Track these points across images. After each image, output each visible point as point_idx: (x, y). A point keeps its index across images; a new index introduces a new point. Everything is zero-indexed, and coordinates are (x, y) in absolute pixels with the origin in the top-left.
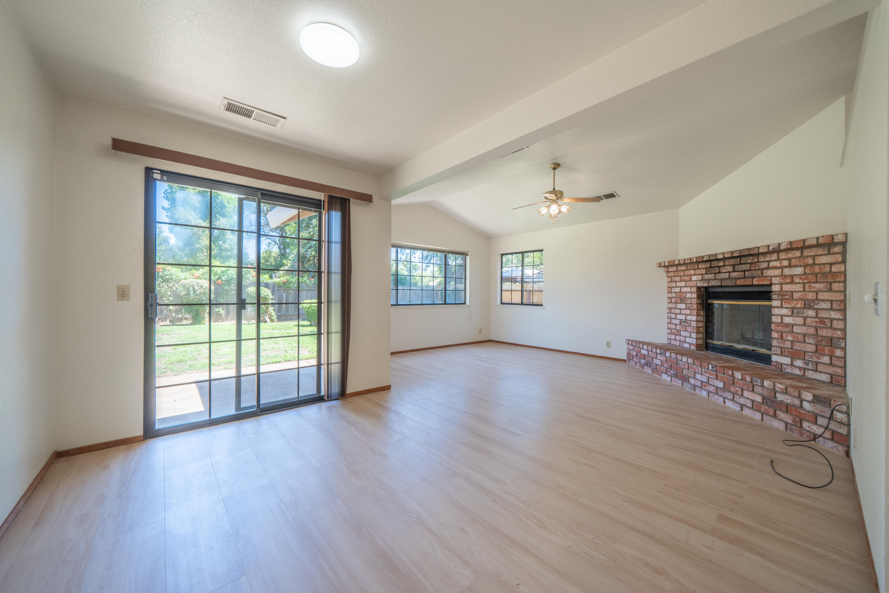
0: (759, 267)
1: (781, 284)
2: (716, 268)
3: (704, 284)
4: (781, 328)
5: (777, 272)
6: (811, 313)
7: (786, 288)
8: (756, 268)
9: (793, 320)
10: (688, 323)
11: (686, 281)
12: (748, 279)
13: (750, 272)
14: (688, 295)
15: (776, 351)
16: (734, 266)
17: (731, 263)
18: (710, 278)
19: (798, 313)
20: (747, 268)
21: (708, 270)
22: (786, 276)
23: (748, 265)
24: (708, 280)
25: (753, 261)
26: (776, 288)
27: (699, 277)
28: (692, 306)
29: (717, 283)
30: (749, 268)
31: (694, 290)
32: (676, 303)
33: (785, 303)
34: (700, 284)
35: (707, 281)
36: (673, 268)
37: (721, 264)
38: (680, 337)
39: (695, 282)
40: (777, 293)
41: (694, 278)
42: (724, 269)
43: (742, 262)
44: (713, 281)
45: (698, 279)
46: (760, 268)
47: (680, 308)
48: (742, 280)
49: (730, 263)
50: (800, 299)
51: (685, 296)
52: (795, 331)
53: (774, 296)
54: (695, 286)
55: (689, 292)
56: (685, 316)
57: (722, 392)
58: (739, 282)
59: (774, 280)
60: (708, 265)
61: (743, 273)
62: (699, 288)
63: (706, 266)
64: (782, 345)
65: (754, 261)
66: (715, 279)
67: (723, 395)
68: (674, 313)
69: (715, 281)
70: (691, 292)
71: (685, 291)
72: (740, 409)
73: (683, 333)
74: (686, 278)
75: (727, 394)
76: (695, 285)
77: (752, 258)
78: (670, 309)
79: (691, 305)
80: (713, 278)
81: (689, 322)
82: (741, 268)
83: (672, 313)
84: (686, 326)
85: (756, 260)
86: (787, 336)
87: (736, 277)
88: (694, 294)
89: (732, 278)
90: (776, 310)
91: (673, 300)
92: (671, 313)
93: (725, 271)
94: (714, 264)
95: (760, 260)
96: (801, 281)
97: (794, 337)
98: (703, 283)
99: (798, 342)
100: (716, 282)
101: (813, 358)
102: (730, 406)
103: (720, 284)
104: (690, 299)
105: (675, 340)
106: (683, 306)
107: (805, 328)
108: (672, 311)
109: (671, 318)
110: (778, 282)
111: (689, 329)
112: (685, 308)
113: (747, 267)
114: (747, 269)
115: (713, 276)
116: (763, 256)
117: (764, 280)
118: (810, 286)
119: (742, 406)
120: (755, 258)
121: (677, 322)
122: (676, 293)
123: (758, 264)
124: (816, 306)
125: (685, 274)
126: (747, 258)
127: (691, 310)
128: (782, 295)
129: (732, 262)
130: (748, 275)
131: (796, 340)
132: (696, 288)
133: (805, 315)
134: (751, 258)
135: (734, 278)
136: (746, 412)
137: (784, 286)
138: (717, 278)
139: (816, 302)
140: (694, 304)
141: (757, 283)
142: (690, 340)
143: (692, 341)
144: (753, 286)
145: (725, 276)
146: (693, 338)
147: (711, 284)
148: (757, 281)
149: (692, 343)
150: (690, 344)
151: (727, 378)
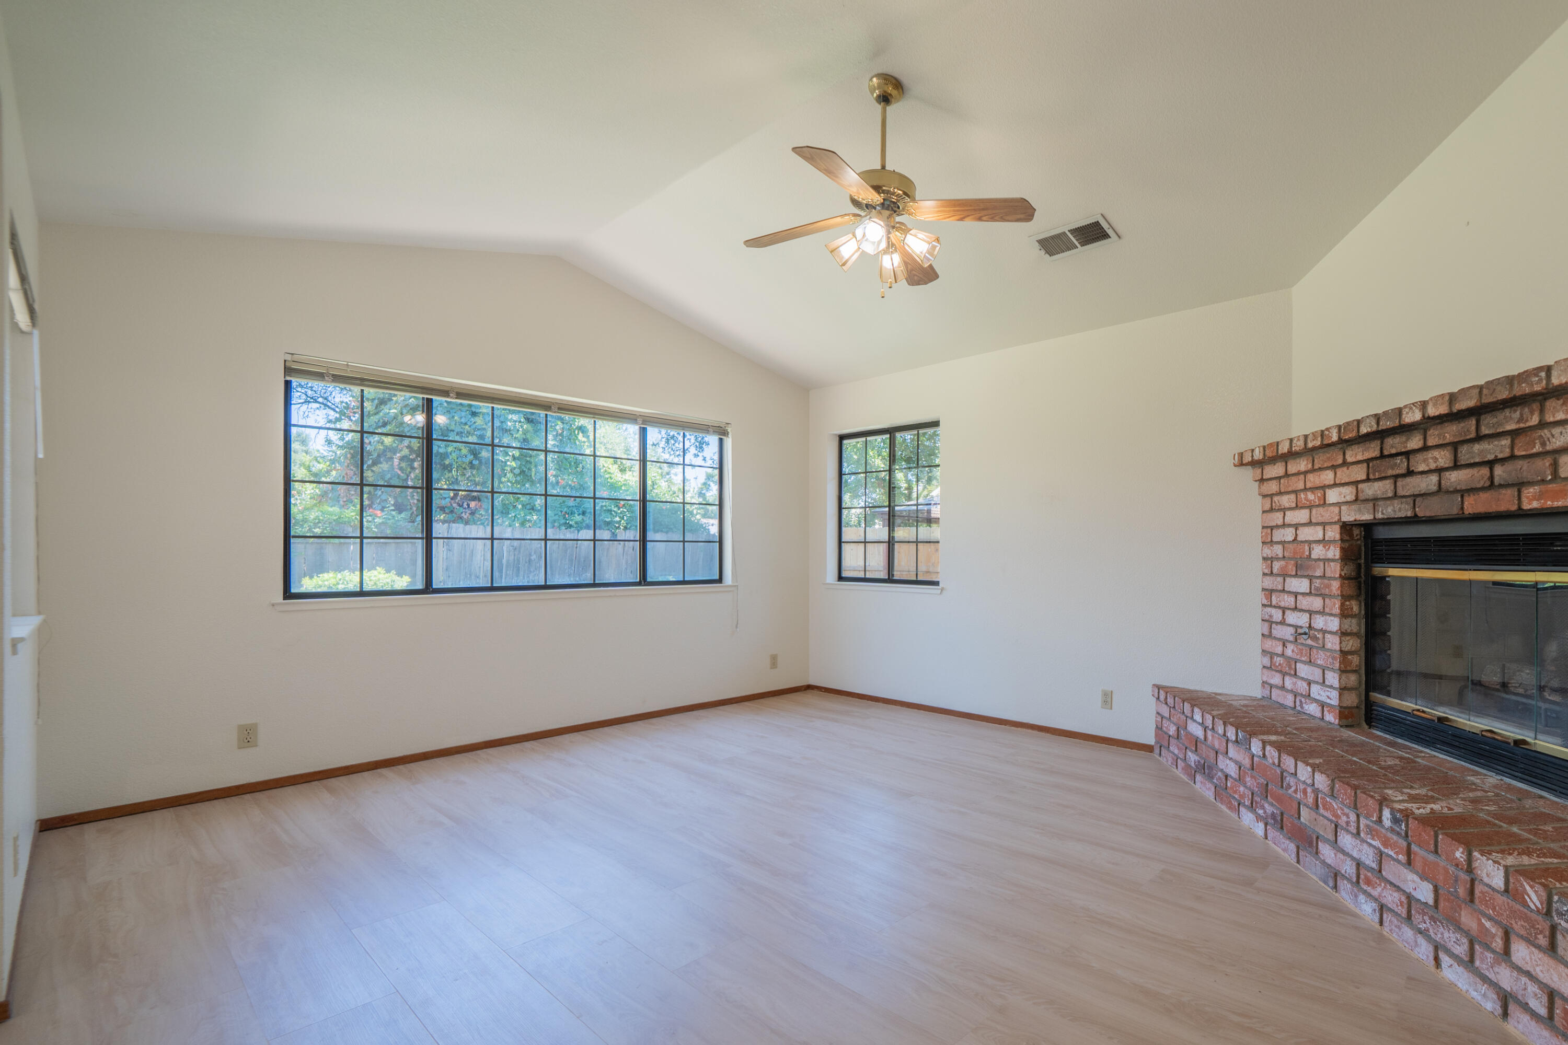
0: (1543, 444)
2: (1398, 459)
3: (1363, 514)
8: (1534, 451)
10: (1315, 639)
11: (1310, 507)
12: (1503, 491)
13: (1509, 466)
14: (1318, 551)
16: (1455, 446)
17: (1449, 438)
18: (1379, 494)
20: (1501, 452)
21: (1374, 468)
23: (1506, 442)
24: (1375, 500)
25: (1522, 425)
27: (1348, 493)
28: (1328, 586)
29: (1400, 510)
30: (1507, 453)
31: (1334, 533)
32: (1284, 575)
34: (1349, 516)
35: (1371, 504)
36: (1276, 467)
37: (1415, 442)
38: (1294, 680)
39: (1336, 510)
41: (1333, 496)
42: (1425, 460)
43: (1485, 431)
44: (1388, 502)
45: (1344, 500)
46: (1549, 448)
47: (1294, 590)
48: (1484, 496)
49: (1444, 437)
51: (1308, 553)
54: (1335, 523)
55: (1318, 542)
56: (1308, 615)
57: (1426, 918)
58: (1472, 505)
60: (1372, 451)
61: (1485, 471)
62: (1346, 528)
63: (1368, 455)
65: (1528, 424)
66: (1395, 496)
67: (1431, 933)
68: (1279, 607)
69: (1396, 501)
70: (1323, 541)
71: (1307, 538)
72: (1499, 1011)
73: (1303, 670)
74: (1311, 496)
75: (1446, 935)
76: (1336, 519)
77: (1521, 415)
78: (1269, 592)
79: (1326, 581)
80: (1390, 494)
81: (1320, 636)
82: (1481, 452)
83: (1275, 607)
84: (1311, 648)
85: (1535, 420)
87: (1464, 488)
88: (1332, 547)
89: (1448, 492)
91: (1277, 566)
92: (1271, 606)
93: (1426, 469)
94: (1392, 447)
95: (1552, 419)
98: (1360, 510)
100: (1397, 508)
102: (1460, 985)
103: (1409, 514)
104: (1321, 564)
105: (1283, 688)
106: (1302, 585)
108: (1275, 600)
109: (1269, 622)
111: (1321, 658)
112: (1308, 591)
113: (1501, 447)
114: (1500, 456)
115: (1388, 486)
116: (1561, 402)
117: (1560, 494)
119: (1506, 1000)
120: (1532, 413)
121: (1288, 633)
122: (1283, 543)
123: (1540, 433)
125: (1309, 485)
126: (1500, 416)
127: (1323, 596)
129: (1451, 432)
130: (1505, 475)
132: (1337, 528)
134: (1517, 415)
135: (1456, 491)
136: (1520, 1027)
138: (1400, 492)
140: (1334, 579)
141: (1535, 504)
142: (1322, 693)
143: (1328, 697)
144: (1521, 514)
145: (1428, 485)
146: (1331, 687)
147: (1383, 514)
148: (1534, 498)
149: (1328, 701)
150: (1323, 705)
151: (1447, 871)
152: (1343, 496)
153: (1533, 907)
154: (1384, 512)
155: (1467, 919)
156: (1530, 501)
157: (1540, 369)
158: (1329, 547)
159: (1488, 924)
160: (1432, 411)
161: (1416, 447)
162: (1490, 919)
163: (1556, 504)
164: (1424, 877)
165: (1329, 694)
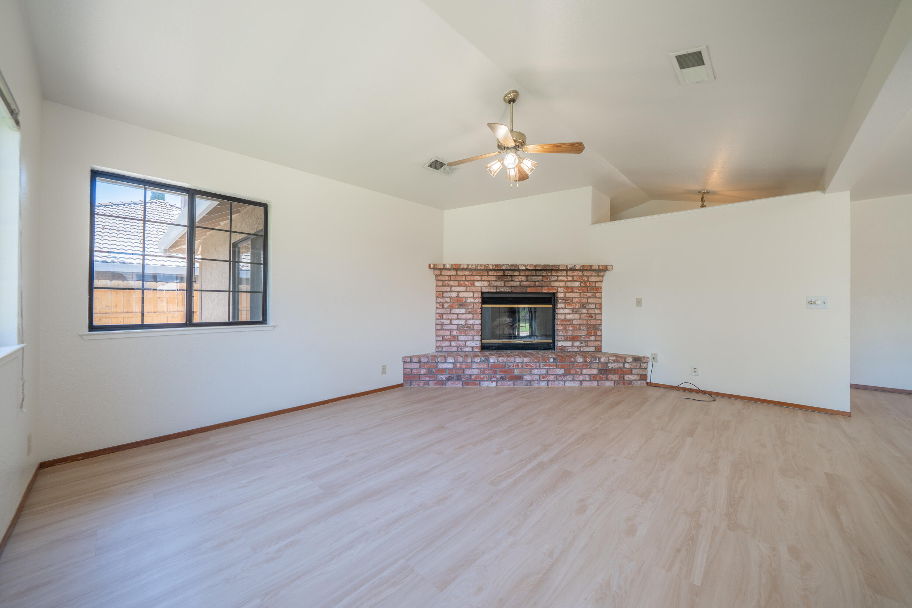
0: (550, 279)
1: (565, 292)
2: (508, 277)
3: (492, 290)
4: (564, 322)
5: (562, 284)
6: (584, 311)
7: (569, 295)
8: (548, 280)
9: (573, 316)
10: (469, 327)
11: (466, 286)
12: (537, 288)
13: (540, 283)
14: (470, 300)
15: (561, 338)
16: (527, 276)
17: (527, 274)
18: (499, 285)
19: (576, 311)
20: (540, 279)
21: (499, 278)
22: (568, 288)
23: (541, 277)
24: (497, 287)
25: (547, 275)
26: (560, 295)
27: (486, 284)
28: (475, 311)
29: (506, 290)
30: (541, 280)
31: (479, 295)
32: (451, 307)
33: (568, 305)
34: (484, 290)
35: (495, 288)
37: (516, 273)
38: (457, 342)
39: (480, 288)
40: (562, 299)
41: (477, 284)
42: (518, 278)
43: (537, 274)
44: (502, 287)
45: (483, 285)
46: (551, 280)
47: (457, 313)
48: (533, 288)
49: (526, 274)
50: (577, 303)
51: (465, 301)
52: (574, 323)
53: (560, 301)
54: (479, 292)
55: (471, 297)
56: (465, 320)
57: (562, 377)
58: (529, 290)
59: (560, 290)
60: (501, 273)
61: (534, 283)
62: (482, 293)
63: (498, 274)
64: (565, 334)
65: (548, 275)
67: (563, 379)
68: (448, 319)
69: (505, 287)
70: (473, 297)
71: (464, 296)
72: (580, 384)
73: (461, 338)
74: (466, 283)
75: (567, 377)
76: (480, 290)
77: (547, 273)
78: (441, 315)
79: (474, 309)
80: (503, 285)
81: (471, 326)
82: (534, 279)
83: (445, 319)
84: (466, 330)
85: (550, 274)
86: (569, 327)
87: (527, 286)
88: (477, 299)
89: (522, 286)
90: (561, 310)
91: (446, 305)
92: (443, 319)
93: (518, 280)
94: (508, 273)
95: (553, 275)
96: (578, 291)
97: (574, 327)
98: (490, 289)
99: (576, 330)
101: (585, 339)
102: (571, 385)
103: (510, 291)
104: (472, 304)
105: (450, 346)
106: (463, 311)
107: (581, 321)
108: (444, 317)
109: (442, 325)
110: (562, 291)
111: (472, 333)
112: (465, 312)
113: (540, 278)
114: (539, 280)
115: (502, 283)
116: (555, 272)
117: (552, 289)
118: (584, 294)
119: (581, 381)
120: (549, 273)
121: (454, 327)
122: (450, 297)
123: (550, 277)
124: (587, 307)
125: (468, 279)
126: (541, 272)
127: (473, 314)
128: (566, 300)
129: (528, 273)
130: (539, 284)
131: (575, 329)
132: (480, 293)
133: (580, 313)
134: (546, 272)
135: (525, 286)
136: (585, 385)
137: (567, 294)
138: (507, 285)
139: (587, 304)
140: (478, 308)
141: (546, 291)
142: (473, 343)
143: (476, 344)
144: (542, 293)
145: (516, 284)
146: (477, 341)
147: (500, 290)
148: (546, 290)
149: (476, 345)
150: (473, 347)
151: (567, 364)
152: (483, 284)
153: (589, 362)
154: (501, 290)
155: (573, 372)
156: (545, 290)
157: (557, 265)
158: (476, 299)
159: (577, 370)
160: (529, 268)
161: (517, 275)
162: (578, 369)
163: (551, 291)
164: (561, 368)
165: (475, 343)
